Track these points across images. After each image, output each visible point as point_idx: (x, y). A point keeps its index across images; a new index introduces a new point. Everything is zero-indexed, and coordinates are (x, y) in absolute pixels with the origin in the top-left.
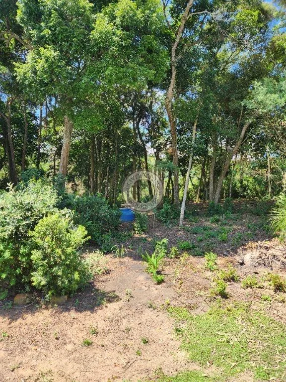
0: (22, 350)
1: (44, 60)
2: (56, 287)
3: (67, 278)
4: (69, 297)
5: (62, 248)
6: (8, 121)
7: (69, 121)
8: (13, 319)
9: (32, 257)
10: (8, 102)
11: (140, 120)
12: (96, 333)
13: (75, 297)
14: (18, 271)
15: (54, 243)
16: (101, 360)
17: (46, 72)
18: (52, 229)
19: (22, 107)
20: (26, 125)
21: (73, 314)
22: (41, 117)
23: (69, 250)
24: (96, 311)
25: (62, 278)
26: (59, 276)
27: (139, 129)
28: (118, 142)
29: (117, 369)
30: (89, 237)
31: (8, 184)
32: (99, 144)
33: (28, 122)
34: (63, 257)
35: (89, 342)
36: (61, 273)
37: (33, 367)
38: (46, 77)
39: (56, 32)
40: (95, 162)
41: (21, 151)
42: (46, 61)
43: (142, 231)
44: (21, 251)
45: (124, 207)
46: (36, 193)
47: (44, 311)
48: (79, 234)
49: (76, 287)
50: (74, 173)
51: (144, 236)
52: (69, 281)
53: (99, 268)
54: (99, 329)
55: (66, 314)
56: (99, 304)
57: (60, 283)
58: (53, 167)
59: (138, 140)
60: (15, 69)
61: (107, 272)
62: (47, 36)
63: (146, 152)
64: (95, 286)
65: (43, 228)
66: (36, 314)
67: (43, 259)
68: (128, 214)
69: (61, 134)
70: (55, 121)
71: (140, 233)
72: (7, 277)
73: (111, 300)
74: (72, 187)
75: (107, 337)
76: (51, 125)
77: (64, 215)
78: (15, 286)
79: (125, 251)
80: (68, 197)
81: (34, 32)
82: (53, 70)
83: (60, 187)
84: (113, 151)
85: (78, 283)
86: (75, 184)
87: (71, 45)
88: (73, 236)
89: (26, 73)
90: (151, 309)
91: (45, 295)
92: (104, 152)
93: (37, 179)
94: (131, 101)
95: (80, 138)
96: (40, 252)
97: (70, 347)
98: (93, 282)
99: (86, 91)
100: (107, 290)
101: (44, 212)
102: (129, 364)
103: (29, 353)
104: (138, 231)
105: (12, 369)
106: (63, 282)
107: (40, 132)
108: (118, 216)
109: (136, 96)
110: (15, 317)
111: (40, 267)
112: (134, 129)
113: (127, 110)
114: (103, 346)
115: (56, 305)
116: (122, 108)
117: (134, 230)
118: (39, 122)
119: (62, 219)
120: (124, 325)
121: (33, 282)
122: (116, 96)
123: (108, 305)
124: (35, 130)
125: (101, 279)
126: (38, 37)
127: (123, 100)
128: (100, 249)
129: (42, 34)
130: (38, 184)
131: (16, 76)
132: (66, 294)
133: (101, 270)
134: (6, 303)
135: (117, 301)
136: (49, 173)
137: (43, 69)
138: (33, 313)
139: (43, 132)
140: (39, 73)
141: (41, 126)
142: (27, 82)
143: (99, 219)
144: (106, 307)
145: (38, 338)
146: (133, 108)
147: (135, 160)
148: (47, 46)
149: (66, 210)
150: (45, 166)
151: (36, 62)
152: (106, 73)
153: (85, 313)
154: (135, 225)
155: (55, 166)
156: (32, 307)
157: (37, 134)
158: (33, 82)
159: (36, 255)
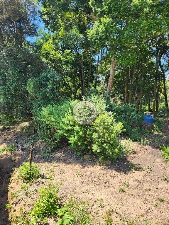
0: (87, 184)
1: (103, 25)
2: (105, 155)
3: (111, 151)
4: (112, 162)
5: (108, 133)
6: (82, 64)
7: (114, 61)
8: (83, 167)
9: (93, 136)
10: (82, 54)
11: (161, 56)
12: (128, 186)
13: (115, 162)
14: (86, 143)
15: (104, 130)
16: (131, 202)
17: (104, 32)
18: (103, 123)
19: (89, 55)
20: (90, 66)
21: (114, 172)
22: (98, 60)
23: (113, 135)
24: (128, 174)
25: (108, 150)
26: (106, 149)
27: (160, 62)
28: (145, 72)
29: (142, 211)
30: (125, 130)
31: (83, 97)
32: (132, 74)
33: (91, 64)
34: (109, 139)
35: (124, 190)
36: (108, 148)
37: (93, 194)
38: (104, 35)
39: (111, 6)
40: (128, 85)
41: (87, 80)
42: (104, 25)
43: (160, 130)
44: (88, 132)
45: (146, 114)
46: (95, 102)
47: (98, 166)
48: (118, 127)
49: (116, 157)
50: (115, 92)
51: (160, 134)
52: (112, 153)
53: (130, 149)
54: (130, 185)
55: (110, 171)
56: (130, 170)
57: (107, 153)
58: (103, 89)
59: (160, 70)
60: (87, 33)
61: (135, 153)
62: (105, 10)
63: (165, 78)
64: (127, 159)
65: (99, 121)
66: (95, 167)
67: (99, 138)
68: (149, 119)
69: (109, 69)
70: (106, 62)
71: (157, 132)
72: (81, 145)
73: (137, 169)
74: (113, 101)
75: (135, 191)
76: (103, 65)
77: (110, 116)
78: (84, 150)
79: (147, 142)
80: (112, 106)
81: (98, 10)
82: (108, 30)
83: (108, 99)
84: (141, 78)
85: (117, 155)
86: (115, 99)
87: (119, 12)
88: (115, 128)
89: (93, 35)
90: (166, 181)
91: (99, 158)
92: (134, 79)
93: (95, 95)
94: (155, 44)
95: (119, 71)
96: (97, 134)
97: (112, 189)
98: (126, 157)
99: (127, 40)
100: (135, 163)
101: (99, 112)
102: (150, 211)
103: (91, 186)
104: (157, 130)
105: (83, 192)
106: (109, 153)
107: (98, 69)
108: (143, 119)
109: (160, 40)
110: (84, 166)
111: (97, 143)
112: (157, 62)
113: (152, 49)
114: (132, 195)
115: (104, 165)
116: (149, 49)
117: (153, 129)
118: (97, 63)
119: (109, 117)
120: (146, 186)
121: (93, 150)
122: (145, 41)
123: (135, 172)
124: (95, 68)
125: (131, 156)
126: (100, 12)
127: (150, 43)
128: (131, 138)
129: (103, 9)
130: (96, 97)
131: (88, 37)
132: (110, 160)
133: (131, 150)
134: (80, 158)
135: (141, 171)
136: (101, 92)
137: (102, 31)
138: (93, 166)
139: (99, 69)
140: (100, 33)
141: (98, 65)
142: (93, 40)
143: (130, 120)
144: (134, 173)
145: (95, 179)
146: (157, 48)
147: (156, 83)
148: (105, 16)
149: (111, 113)
150: (99, 88)
151: (98, 27)
152: (141, 26)
153: (121, 173)
154: (154, 126)
155: (104, 88)
156: (92, 163)
157: (95, 71)
158: (96, 39)
159: (95, 135)
